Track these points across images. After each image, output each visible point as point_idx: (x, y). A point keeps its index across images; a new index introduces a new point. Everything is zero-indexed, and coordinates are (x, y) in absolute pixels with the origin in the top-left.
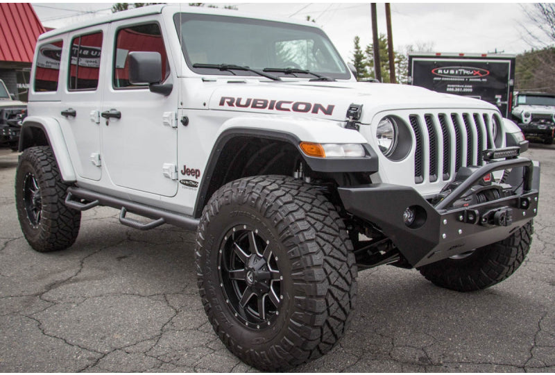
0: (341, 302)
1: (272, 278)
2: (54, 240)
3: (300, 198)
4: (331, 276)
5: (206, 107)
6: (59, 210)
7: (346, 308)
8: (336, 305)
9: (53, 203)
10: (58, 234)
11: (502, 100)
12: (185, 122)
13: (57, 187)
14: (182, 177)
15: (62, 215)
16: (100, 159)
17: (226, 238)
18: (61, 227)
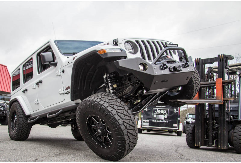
0: (130, 124)
1: (106, 127)
2: (21, 133)
3: (103, 98)
4: (122, 117)
5: (69, 63)
6: (22, 127)
7: (132, 125)
8: (128, 125)
9: (20, 124)
10: (21, 135)
11: (176, 110)
12: (63, 71)
13: (23, 118)
14: (66, 91)
15: (24, 129)
16: (38, 101)
17: (86, 123)
18: (24, 127)
